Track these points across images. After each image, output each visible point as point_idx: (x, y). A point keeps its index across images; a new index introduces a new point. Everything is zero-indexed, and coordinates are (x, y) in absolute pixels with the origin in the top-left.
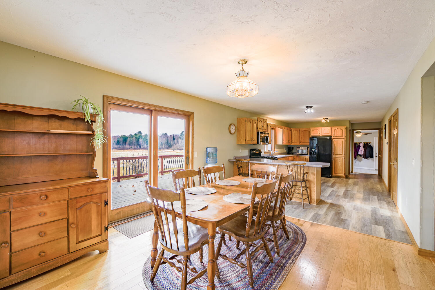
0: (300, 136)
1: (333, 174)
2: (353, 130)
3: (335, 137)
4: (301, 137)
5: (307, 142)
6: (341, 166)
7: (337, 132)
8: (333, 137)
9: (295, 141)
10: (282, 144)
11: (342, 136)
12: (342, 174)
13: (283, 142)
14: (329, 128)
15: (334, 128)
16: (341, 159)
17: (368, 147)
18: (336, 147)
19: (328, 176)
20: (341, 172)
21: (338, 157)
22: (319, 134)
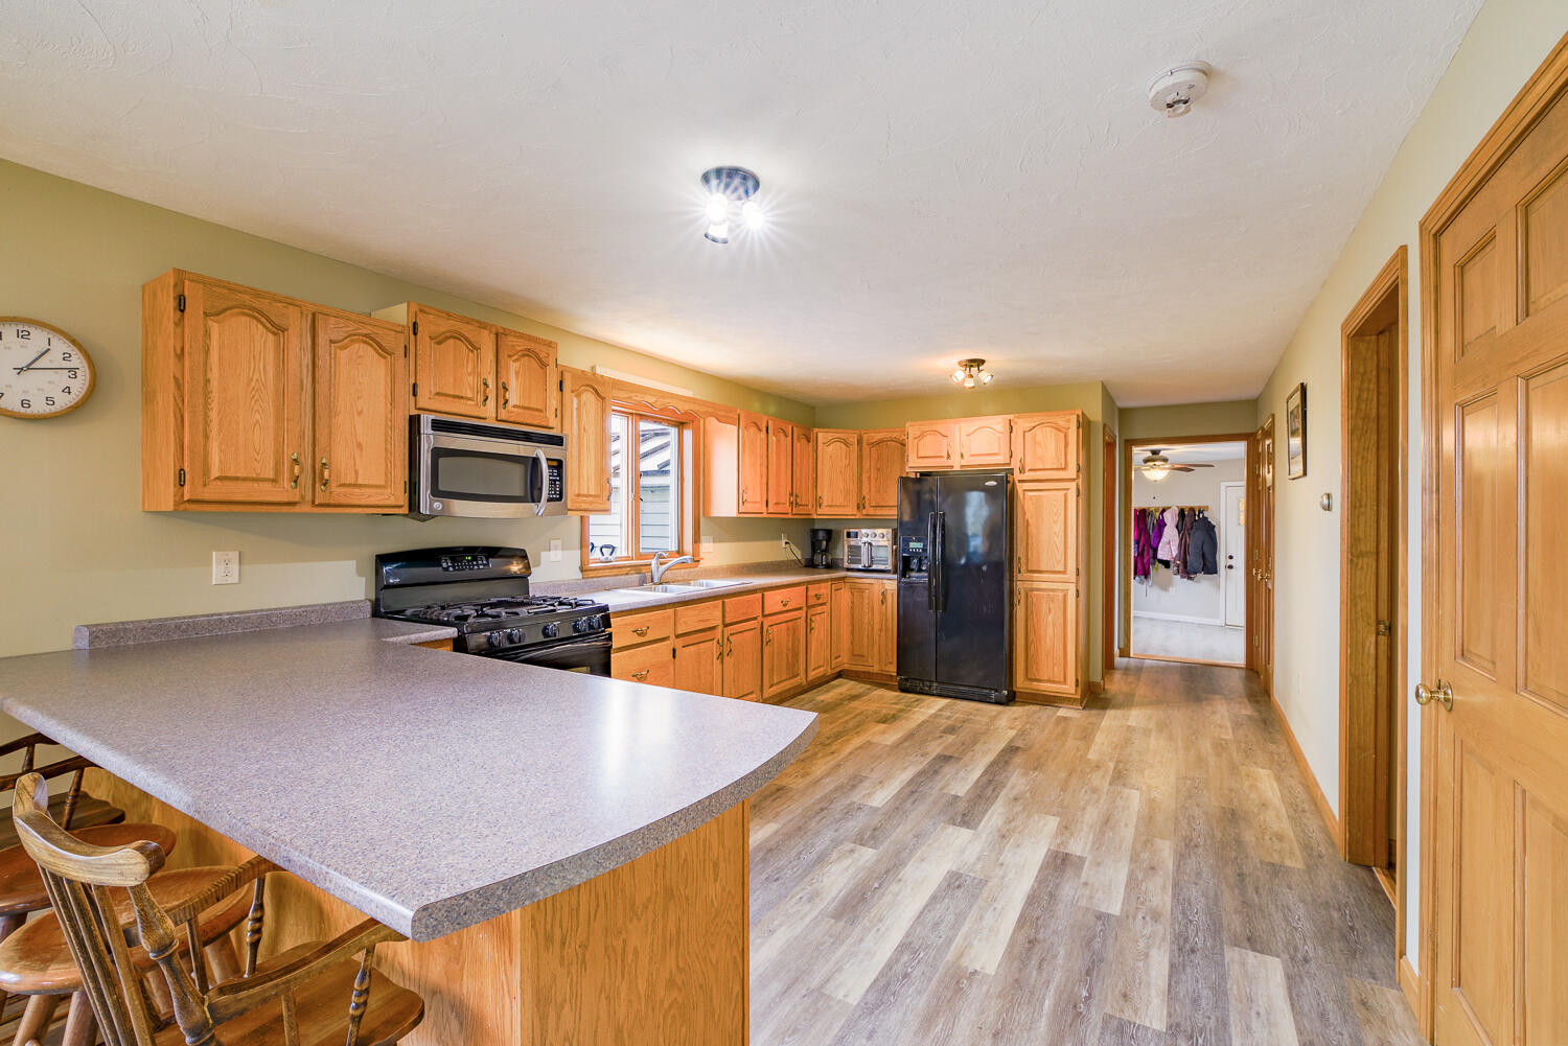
0: (860, 474)
1: (1021, 683)
2: (1129, 444)
3: (1028, 475)
4: (865, 476)
5: (891, 501)
6: (1061, 635)
7: (1035, 442)
8: (1016, 472)
9: (833, 501)
10: (734, 514)
11: (1065, 469)
12: (1065, 682)
13: (741, 501)
14: (998, 423)
15: (1022, 424)
16: (1061, 594)
17: (1198, 528)
18: (1032, 529)
19: (994, 695)
20: (1058, 673)
21: (1044, 585)
22: (949, 456)
